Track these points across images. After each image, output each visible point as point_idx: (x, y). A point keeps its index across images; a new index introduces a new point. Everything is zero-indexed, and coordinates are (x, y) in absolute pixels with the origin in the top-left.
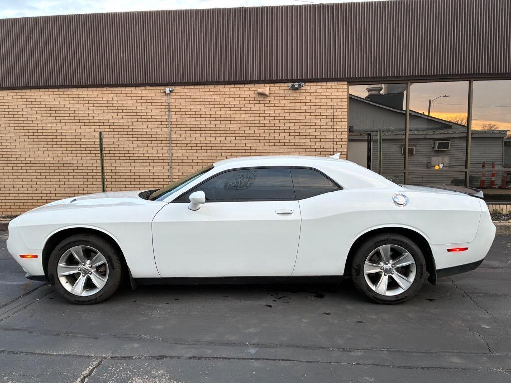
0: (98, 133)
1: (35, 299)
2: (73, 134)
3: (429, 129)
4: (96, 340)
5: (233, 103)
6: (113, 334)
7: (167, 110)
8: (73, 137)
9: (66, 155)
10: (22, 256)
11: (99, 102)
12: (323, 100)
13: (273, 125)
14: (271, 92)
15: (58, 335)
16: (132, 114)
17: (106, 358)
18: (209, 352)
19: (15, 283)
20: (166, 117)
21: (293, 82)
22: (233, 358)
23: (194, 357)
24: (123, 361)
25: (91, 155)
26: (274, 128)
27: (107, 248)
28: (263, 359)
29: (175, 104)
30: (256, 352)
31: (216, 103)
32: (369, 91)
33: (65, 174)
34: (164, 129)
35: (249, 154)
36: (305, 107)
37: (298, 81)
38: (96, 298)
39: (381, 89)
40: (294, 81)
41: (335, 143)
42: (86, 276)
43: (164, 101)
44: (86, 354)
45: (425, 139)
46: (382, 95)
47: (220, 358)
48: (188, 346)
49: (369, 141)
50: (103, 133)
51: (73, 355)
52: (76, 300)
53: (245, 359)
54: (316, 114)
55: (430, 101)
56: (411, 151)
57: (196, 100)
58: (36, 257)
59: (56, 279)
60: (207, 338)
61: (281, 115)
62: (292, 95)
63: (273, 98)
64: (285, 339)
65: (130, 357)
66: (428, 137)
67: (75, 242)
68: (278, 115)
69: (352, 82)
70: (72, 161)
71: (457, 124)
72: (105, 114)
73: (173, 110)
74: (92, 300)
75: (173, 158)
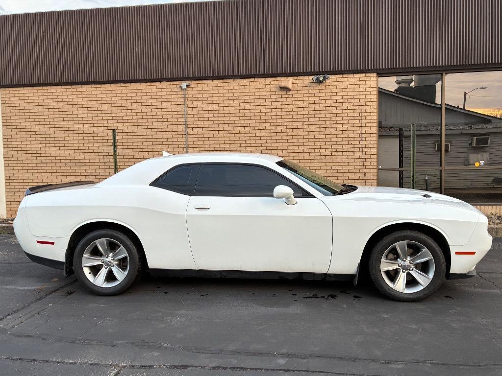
0: (112, 131)
2: (85, 132)
3: (466, 124)
4: (113, 348)
5: (253, 97)
6: (131, 341)
7: (183, 106)
8: (85, 135)
9: (78, 154)
12: (350, 93)
13: (296, 120)
14: (294, 85)
15: (73, 342)
16: (146, 111)
17: (125, 367)
18: (234, 362)
20: (183, 113)
21: (317, 75)
22: (260, 369)
23: (218, 368)
24: (143, 370)
25: (103, 154)
26: (298, 123)
28: (294, 371)
29: (192, 99)
30: (286, 363)
31: (235, 98)
32: (398, 83)
34: (181, 126)
35: (270, 151)
36: (331, 101)
37: (323, 73)
39: (411, 81)
40: (318, 73)
41: (364, 139)
43: (180, 96)
44: (104, 362)
45: (462, 134)
46: (412, 87)
47: (247, 369)
48: (212, 355)
49: (401, 137)
50: (117, 131)
51: (91, 364)
53: (274, 370)
54: (342, 108)
55: (465, 94)
56: (447, 147)
57: (214, 95)
60: (232, 347)
61: (305, 109)
62: (316, 88)
63: (295, 92)
64: (316, 349)
65: (150, 367)
66: (464, 132)
68: (301, 109)
69: (381, 73)
70: (84, 161)
71: (496, 118)
72: (119, 112)
73: (189, 106)
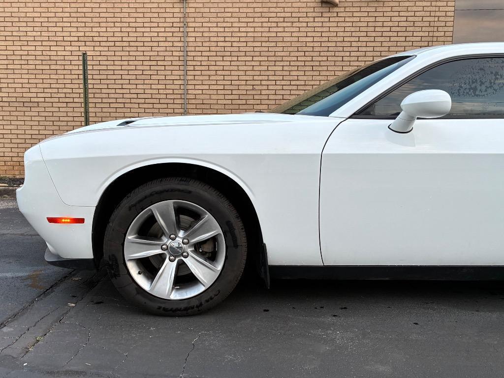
1: (66, 305)
2: (38, 58)
5: (282, 15)
7: (182, 25)
8: (38, 62)
9: (27, 90)
10: (51, 220)
11: (79, 10)
12: (417, 14)
13: (341, 49)
16: (129, 30)
19: (9, 275)
20: (180, 34)
25: (65, 91)
26: (342, 54)
27: (224, 205)
29: (195, 15)
31: (257, 15)
33: (25, 118)
34: (177, 54)
36: (390, 24)
38: (201, 304)
42: (177, 260)
43: (177, 10)
52: (160, 308)
54: (406, 34)
57: (227, 10)
58: (81, 221)
59: (121, 266)
61: (354, 34)
63: (342, 9)
67: (161, 192)
68: (349, 34)
70: (36, 100)
72: (87, 29)
73: (190, 25)
74: (193, 308)
75: (189, 97)
